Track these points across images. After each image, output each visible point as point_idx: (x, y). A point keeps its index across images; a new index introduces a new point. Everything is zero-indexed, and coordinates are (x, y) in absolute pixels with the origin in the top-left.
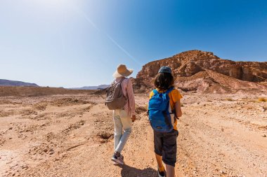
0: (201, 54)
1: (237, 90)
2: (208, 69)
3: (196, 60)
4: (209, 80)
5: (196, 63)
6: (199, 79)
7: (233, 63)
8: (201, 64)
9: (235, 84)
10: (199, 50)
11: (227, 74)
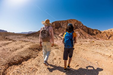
0: (78, 22)
1: (88, 38)
2: (80, 28)
3: (76, 24)
4: (80, 33)
5: (76, 25)
6: (77, 32)
7: (87, 27)
8: (78, 26)
9: (87, 35)
10: (77, 20)
11: (85, 31)
